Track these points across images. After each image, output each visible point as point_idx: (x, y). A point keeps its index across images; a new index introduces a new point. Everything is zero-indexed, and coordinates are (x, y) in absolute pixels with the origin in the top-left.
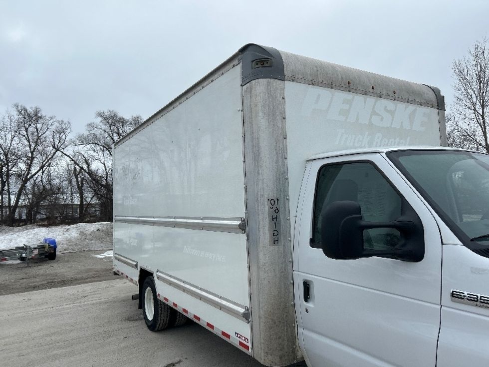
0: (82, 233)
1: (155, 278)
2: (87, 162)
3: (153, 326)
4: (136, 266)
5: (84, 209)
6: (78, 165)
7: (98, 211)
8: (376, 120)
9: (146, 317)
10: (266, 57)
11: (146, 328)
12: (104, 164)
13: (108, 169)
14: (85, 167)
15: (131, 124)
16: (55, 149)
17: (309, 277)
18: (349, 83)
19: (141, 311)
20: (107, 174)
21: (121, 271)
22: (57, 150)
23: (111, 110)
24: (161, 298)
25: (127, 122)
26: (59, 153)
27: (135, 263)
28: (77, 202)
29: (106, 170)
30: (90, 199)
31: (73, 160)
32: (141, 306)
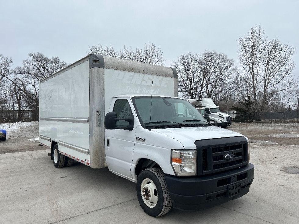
0: (21, 128)
1: (58, 144)
2: (23, 84)
3: (57, 166)
4: (50, 140)
5: (21, 114)
6: (17, 86)
7: (30, 115)
8: (144, 83)
9: (54, 162)
10: (98, 60)
11: (54, 167)
12: (34, 86)
13: (37, 90)
14: (22, 88)
15: (52, 62)
16: (2, 75)
17: (109, 138)
18: (132, 69)
19: (52, 160)
20: (36, 92)
21: (43, 143)
22: (4, 76)
23: (39, 53)
24: (60, 153)
25: (50, 61)
26: (4, 78)
27: (49, 139)
28: (16, 109)
29: (36, 90)
30: (25, 108)
31: (13, 83)
32: (52, 158)
